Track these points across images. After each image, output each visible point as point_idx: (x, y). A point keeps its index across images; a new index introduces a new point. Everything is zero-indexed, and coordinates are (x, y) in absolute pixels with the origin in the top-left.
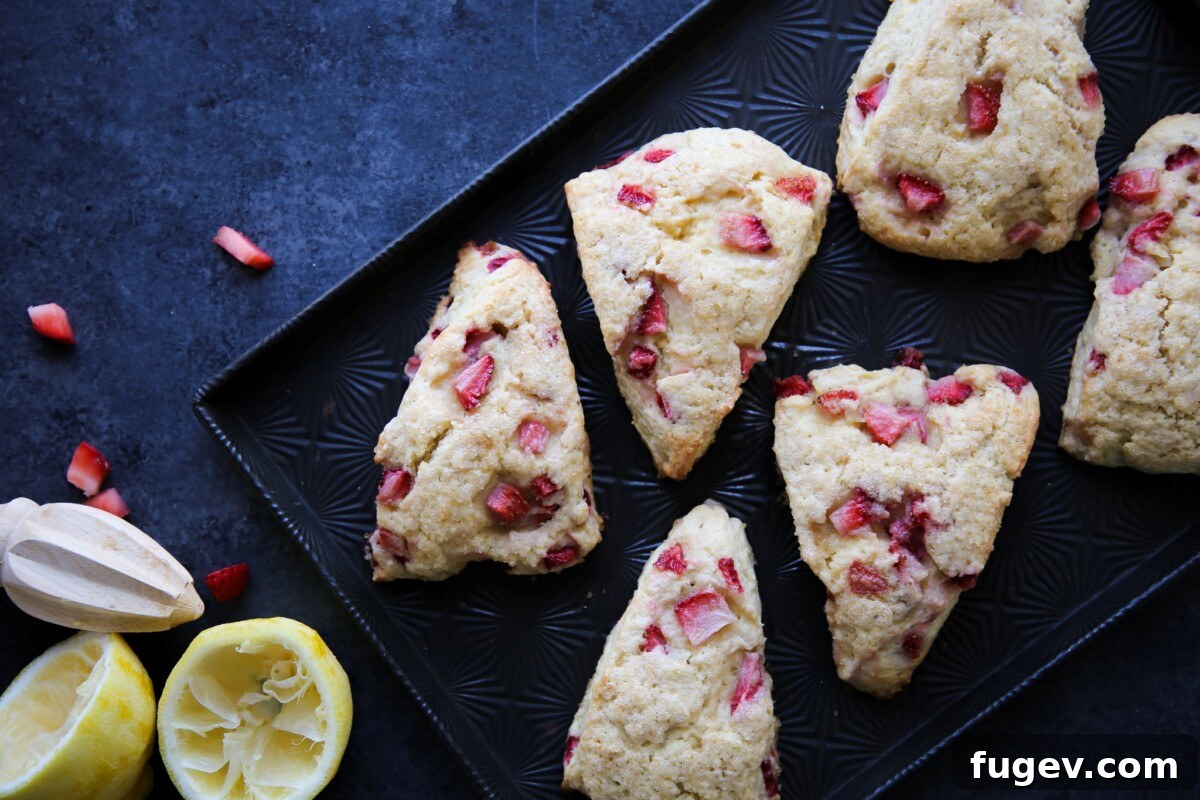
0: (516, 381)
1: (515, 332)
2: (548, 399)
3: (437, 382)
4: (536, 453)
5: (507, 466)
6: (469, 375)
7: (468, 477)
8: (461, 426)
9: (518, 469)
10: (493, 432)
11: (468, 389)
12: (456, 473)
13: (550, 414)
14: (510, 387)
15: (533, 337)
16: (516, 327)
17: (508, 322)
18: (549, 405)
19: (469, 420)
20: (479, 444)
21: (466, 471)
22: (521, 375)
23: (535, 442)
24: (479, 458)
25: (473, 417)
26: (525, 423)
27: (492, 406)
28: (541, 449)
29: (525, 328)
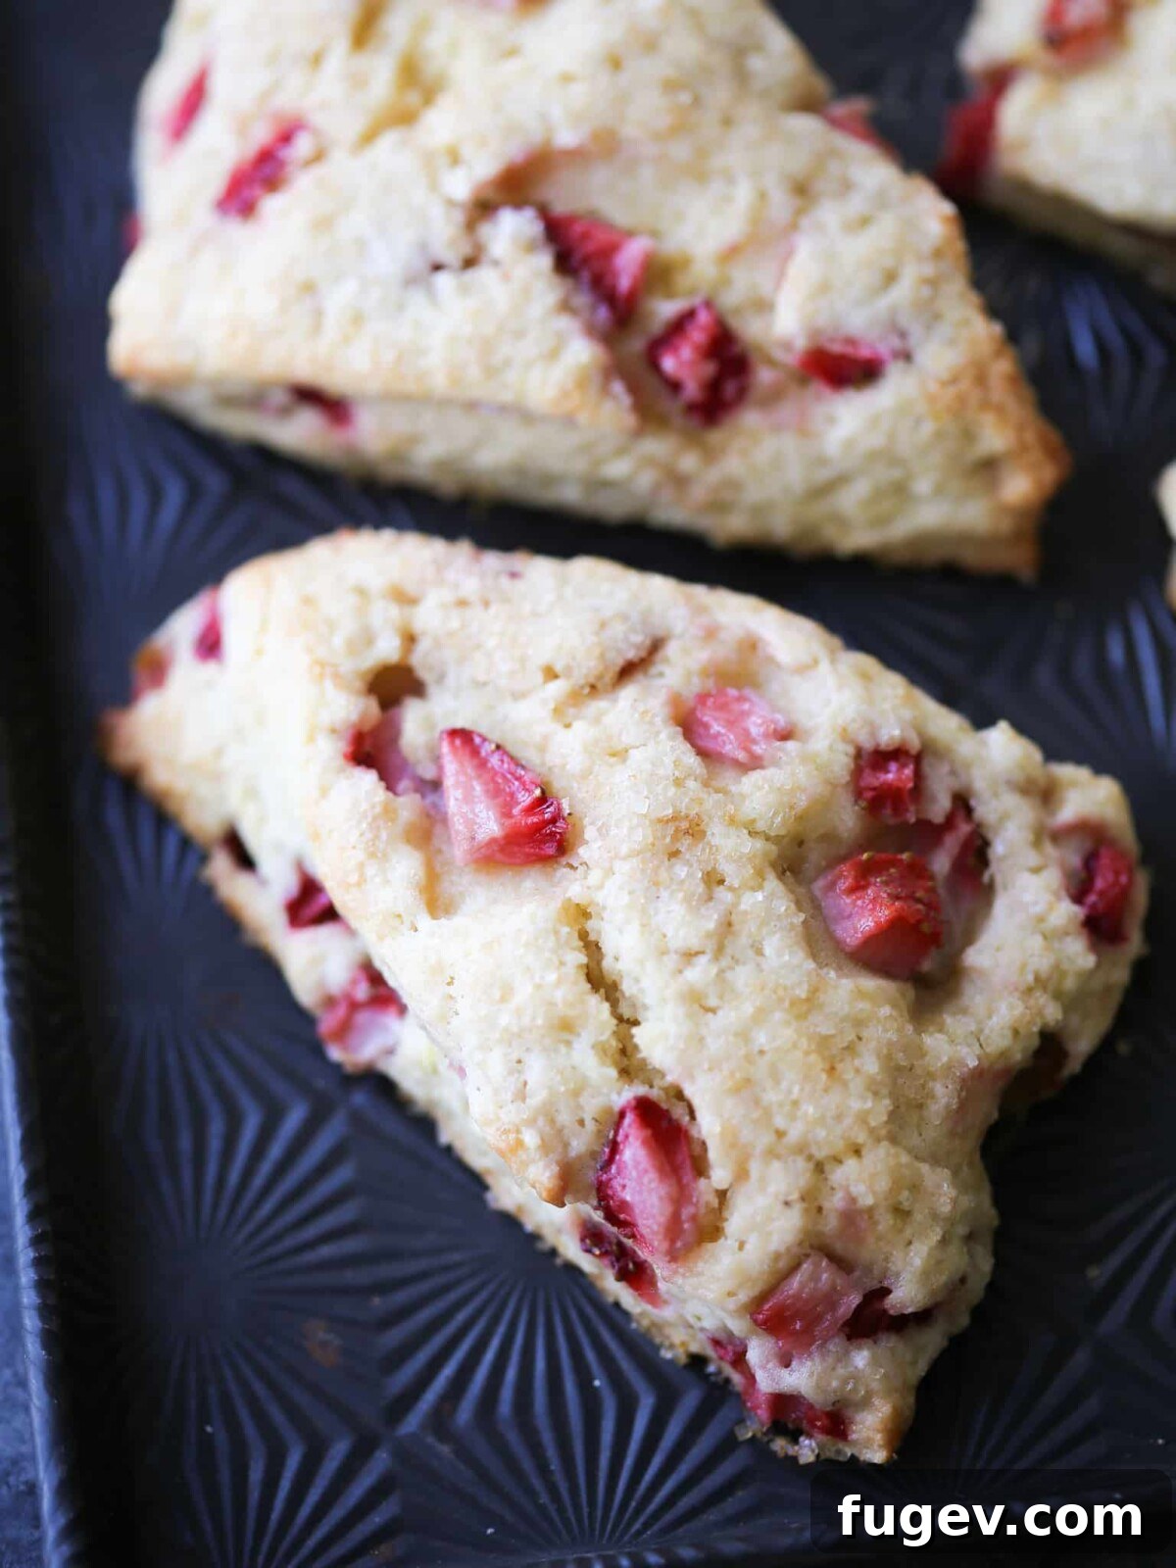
0: (557, 689)
1: (423, 646)
2: (656, 646)
3: (436, 900)
4: (785, 735)
5: (778, 825)
6: (468, 798)
7: (747, 931)
8: (595, 876)
9: (802, 801)
10: (666, 800)
11: (506, 814)
12: (720, 950)
13: (702, 656)
14: (562, 713)
15: (462, 603)
16: (410, 639)
17: (387, 649)
18: (672, 650)
19: (591, 849)
20: (674, 854)
21: (727, 926)
22: (551, 674)
23: (755, 726)
24: (714, 880)
25: (589, 833)
26: (689, 724)
27: (586, 774)
28: (781, 720)
29: (428, 617)
